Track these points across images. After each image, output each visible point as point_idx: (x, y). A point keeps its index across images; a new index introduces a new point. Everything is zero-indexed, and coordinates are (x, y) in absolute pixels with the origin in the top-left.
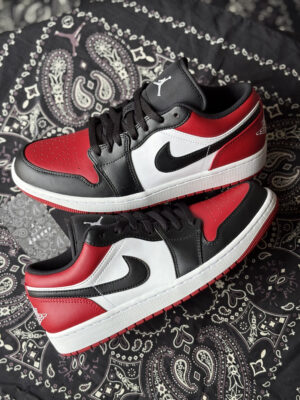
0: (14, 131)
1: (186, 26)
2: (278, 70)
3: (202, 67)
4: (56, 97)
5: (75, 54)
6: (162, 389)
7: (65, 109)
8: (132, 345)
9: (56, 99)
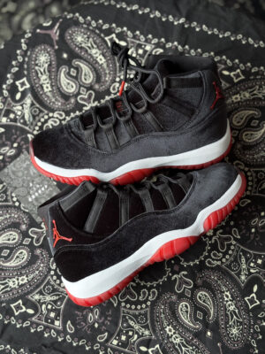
0: (11, 120)
1: (151, 11)
2: (236, 40)
3: (169, 45)
4: (45, 86)
5: (57, 47)
6: (170, 330)
7: (54, 96)
8: (139, 295)
9: (45, 88)
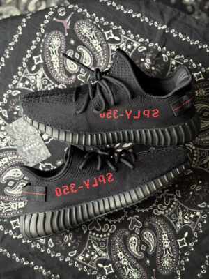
0: (26, 86)
1: (141, 16)
2: (202, 48)
3: (151, 45)
4: (54, 63)
5: (67, 34)
6: (121, 255)
7: (60, 72)
8: (102, 227)
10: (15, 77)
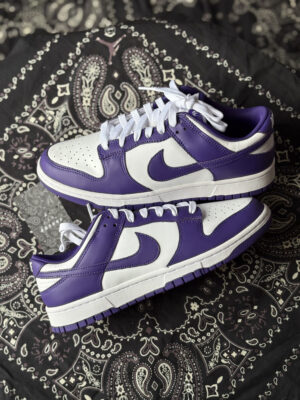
0: (39, 123)
1: (219, 58)
2: (296, 119)
3: (225, 100)
4: (84, 99)
5: (111, 63)
6: (120, 390)
7: (90, 113)
8: (103, 344)
9: (84, 101)
10: (26, 107)
